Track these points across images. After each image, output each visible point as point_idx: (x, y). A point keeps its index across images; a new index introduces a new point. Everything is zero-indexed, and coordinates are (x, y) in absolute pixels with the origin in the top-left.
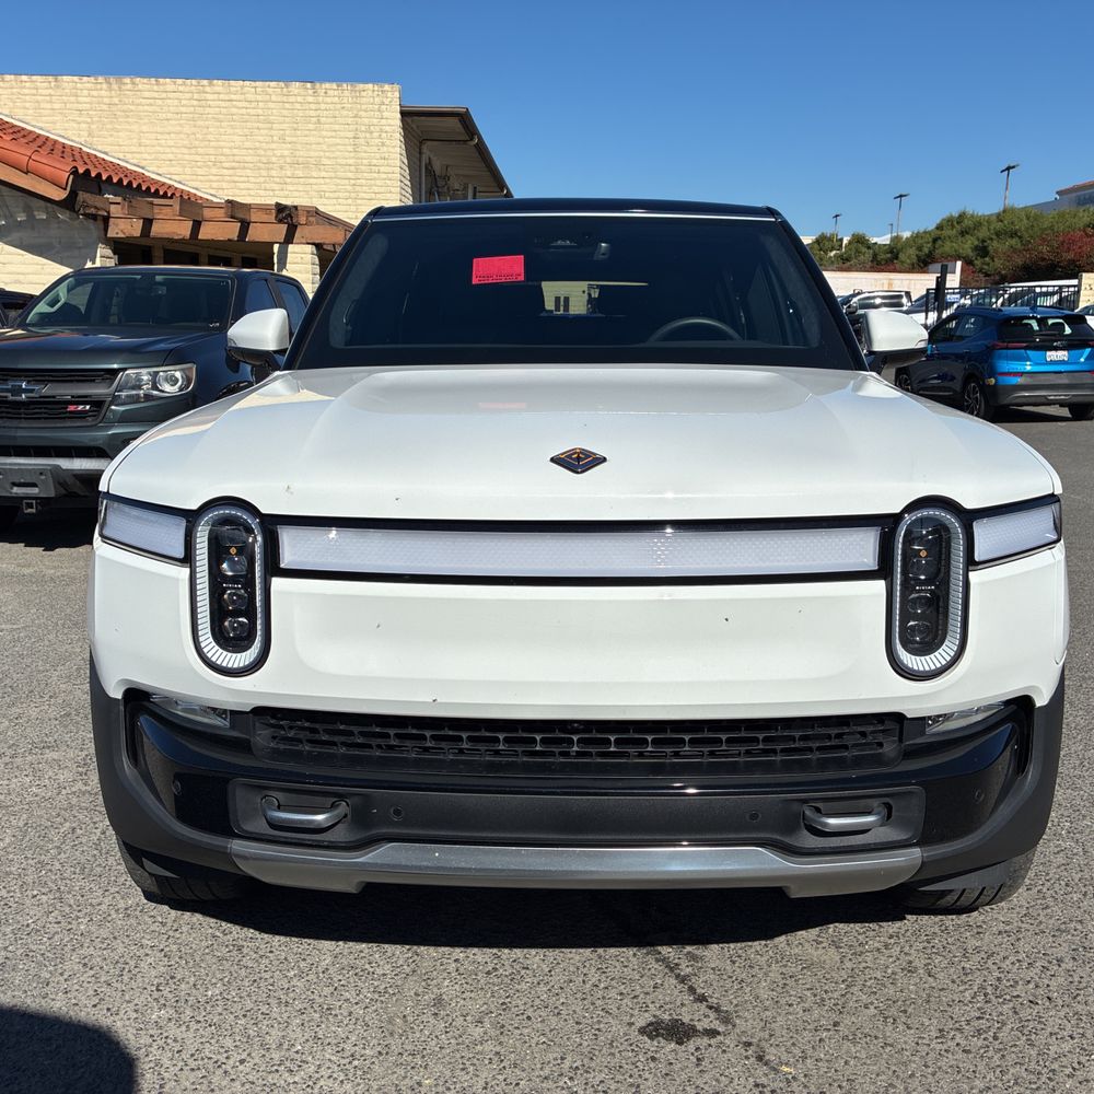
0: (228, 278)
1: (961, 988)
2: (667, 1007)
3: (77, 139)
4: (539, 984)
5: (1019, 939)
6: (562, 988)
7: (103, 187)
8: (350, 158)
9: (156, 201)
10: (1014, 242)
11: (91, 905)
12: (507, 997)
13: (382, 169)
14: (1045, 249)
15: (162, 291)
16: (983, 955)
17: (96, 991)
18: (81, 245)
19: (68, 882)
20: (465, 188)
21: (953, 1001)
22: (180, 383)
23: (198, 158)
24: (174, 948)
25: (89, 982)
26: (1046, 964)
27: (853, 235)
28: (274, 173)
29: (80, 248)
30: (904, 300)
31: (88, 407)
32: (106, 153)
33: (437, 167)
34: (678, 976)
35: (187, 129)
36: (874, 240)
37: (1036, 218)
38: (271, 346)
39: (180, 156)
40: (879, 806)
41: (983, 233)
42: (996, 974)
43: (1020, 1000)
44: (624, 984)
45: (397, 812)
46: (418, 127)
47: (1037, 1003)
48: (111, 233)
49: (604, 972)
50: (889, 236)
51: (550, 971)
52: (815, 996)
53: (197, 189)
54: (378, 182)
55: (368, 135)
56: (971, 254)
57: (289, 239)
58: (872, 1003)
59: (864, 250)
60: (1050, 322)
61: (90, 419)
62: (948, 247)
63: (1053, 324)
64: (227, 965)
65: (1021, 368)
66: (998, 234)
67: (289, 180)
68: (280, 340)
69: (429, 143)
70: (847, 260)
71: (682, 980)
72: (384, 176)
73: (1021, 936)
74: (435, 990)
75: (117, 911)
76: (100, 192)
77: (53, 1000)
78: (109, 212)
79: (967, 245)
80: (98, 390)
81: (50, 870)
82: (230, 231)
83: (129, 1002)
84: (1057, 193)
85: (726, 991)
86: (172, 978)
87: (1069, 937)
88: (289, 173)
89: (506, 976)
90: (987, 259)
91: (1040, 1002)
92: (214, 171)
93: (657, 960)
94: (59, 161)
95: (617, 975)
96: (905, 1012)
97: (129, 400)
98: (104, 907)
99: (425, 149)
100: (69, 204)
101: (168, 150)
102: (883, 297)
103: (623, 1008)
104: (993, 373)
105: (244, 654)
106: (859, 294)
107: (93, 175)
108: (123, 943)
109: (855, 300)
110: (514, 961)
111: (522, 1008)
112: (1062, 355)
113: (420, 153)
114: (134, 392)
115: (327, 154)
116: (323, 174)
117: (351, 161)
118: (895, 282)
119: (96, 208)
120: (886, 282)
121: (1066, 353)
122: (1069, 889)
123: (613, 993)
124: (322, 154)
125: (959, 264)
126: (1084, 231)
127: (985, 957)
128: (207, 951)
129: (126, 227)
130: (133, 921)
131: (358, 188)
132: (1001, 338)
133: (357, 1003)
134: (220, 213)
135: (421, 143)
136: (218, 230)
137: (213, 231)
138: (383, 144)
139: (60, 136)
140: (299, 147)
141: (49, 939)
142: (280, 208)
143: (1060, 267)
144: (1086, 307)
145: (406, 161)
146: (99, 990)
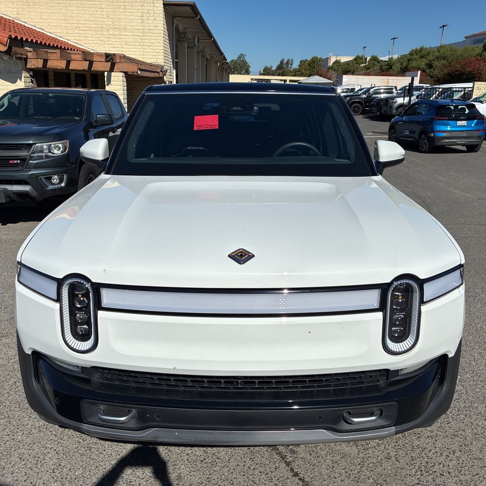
0: (83, 95)
1: (411, 468)
2: (281, 479)
3: (12, 16)
4: (224, 467)
5: (436, 441)
6: (234, 469)
7: (24, 44)
8: (140, 26)
9: (49, 51)
10: (444, 62)
11: (23, 425)
12: (210, 474)
13: (155, 31)
14: (458, 66)
15: (52, 101)
16: (420, 449)
17: (26, 473)
18: (15, 71)
19: (13, 412)
20: (194, 38)
21: (407, 475)
22: (61, 149)
23: (69, 25)
24: (61, 448)
25: (23, 468)
26: (448, 454)
27: (372, 56)
28: (104, 33)
29: (14, 73)
30: (394, 90)
31: (19, 161)
32: (25, 23)
33: (181, 28)
34: (286, 462)
35: (63, 11)
36: (381, 59)
37: (455, 51)
38: (100, 157)
39: (60, 24)
40: (377, 410)
41: (431, 57)
42: (426, 460)
43: (436, 473)
44: (262, 467)
45: (158, 416)
46: (171, 10)
47: (444, 475)
48: (28, 66)
49: (253, 460)
50: (388, 57)
51: (229, 460)
52: (346, 473)
53: (68, 40)
54: (154, 38)
55: (148, 15)
56: (425, 67)
57: (112, 70)
58: (371, 476)
59: (376, 64)
60: (460, 107)
61: (20, 167)
62: (414, 64)
63: (461, 108)
64: (84, 458)
65: (446, 129)
66: (437, 58)
67: (111, 36)
68: (105, 154)
69: (177, 18)
70: (369, 68)
71: (288, 464)
72: (156, 35)
73: (437, 439)
74: (178, 471)
75: (35, 428)
76: (23, 47)
77: (7, 477)
78: (27, 56)
79: (423, 63)
80: (23, 153)
81: (5, 406)
82: (84, 66)
83: (40, 479)
84: (465, 38)
85: (307, 470)
86: (60, 465)
87: (459, 438)
88: (111, 33)
89: (209, 463)
90: (432, 70)
91: (445, 474)
92: (76, 31)
93: (277, 454)
94: (3, 32)
95: (259, 462)
96: (386, 481)
97: (37, 158)
98: (29, 426)
99: (175, 21)
100: (8, 52)
101: (54, 21)
102: (385, 89)
103: (262, 480)
104: (433, 131)
105: (86, 342)
106: (373, 87)
107: (19, 38)
108: (38, 446)
109: (372, 90)
110: (213, 454)
111: (216, 480)
112: (464, 123)
113: (173, 23)
114: (40, 154)
115: (129, 24)
116: (128, 34)
117: (140, 28)
118: (390, 80)
119: (21, 54)
120: (386, 81)
121: (466, 122)
122: (459, 413)
123: (257, 472)
124: (127, 24)
125: (419, 72)
126: (477, 58)
127: (421, 450)
128: (76, 450)
129: (35, 63)
130: (42, 434)
131: (144, 41)
132: (437, 115)
133: (143, 479)
134: (79, 57)
135: (173, 18)
136: (79, 65)
137: (76, 65)
138: (155, 19)
139: (4, 14)
140: (116, 20)
141: (4, 444)
142: (107, 56)
143: (465, 74)
144: (476, 98)
145: (166, 28)
146: (27, 472)
